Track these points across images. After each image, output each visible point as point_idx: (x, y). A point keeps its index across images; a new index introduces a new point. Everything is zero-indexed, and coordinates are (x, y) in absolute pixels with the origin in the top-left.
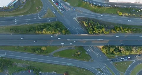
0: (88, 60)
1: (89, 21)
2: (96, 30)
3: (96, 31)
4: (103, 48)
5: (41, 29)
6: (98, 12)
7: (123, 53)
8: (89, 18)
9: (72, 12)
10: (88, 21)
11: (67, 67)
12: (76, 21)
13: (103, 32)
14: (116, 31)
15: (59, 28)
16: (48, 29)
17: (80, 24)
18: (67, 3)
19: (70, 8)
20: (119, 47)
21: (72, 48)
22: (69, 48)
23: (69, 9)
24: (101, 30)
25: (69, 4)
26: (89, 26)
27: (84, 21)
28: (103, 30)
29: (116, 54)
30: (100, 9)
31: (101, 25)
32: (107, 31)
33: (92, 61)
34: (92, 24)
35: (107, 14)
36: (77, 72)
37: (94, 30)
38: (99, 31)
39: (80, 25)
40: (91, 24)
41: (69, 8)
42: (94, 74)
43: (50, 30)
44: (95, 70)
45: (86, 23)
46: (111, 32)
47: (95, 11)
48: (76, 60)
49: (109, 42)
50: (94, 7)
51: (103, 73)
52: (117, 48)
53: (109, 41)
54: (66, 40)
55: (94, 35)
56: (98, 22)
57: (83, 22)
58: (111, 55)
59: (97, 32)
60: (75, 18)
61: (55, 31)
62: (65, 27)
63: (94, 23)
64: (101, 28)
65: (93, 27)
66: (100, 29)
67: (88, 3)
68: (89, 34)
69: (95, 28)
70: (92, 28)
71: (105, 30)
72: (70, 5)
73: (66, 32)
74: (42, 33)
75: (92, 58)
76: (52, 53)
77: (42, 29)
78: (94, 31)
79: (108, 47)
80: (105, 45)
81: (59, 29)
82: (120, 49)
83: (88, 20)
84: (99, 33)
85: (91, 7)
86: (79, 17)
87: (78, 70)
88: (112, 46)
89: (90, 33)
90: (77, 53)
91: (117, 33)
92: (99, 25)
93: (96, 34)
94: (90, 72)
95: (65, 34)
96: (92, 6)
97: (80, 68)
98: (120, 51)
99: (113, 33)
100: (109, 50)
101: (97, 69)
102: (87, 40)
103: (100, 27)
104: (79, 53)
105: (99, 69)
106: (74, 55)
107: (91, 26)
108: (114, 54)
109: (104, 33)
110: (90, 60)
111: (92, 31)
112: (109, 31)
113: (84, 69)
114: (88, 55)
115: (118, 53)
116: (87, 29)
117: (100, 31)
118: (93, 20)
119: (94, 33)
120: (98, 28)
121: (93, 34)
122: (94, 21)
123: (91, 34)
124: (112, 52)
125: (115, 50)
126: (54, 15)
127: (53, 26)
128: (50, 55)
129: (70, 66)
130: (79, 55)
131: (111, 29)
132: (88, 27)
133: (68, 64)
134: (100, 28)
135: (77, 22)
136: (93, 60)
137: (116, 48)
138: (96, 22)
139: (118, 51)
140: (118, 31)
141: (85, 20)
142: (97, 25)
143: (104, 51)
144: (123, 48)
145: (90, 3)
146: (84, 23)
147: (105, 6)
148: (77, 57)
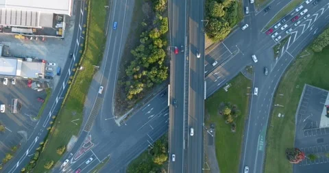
1: (126, 78)
2: (157, 57)
3: (160, 59)
4: (212, 37)
6: (102, 51)
8: (119, 79)
9: (98, 128)
10: (128, 83)
11: (269, 150)
12: (126, 118)
13: (162, 37)
17: (137, 105)
19: (85, 134)
22: (211, 143)
23: (88, 139)
24: (156, 43)
25: (74, 140)
26: (144, 80)
27: (127, 93)
28: (156, 36)
30: (93, 43)
31: (142, 41)
32: (160, 23)
33: (250, 71)
34: (138, 70)
35: (106, 21)
36: (286, 118)
37: (155, 64)
38: (158, 48)
39: (139, 107)
40: (137, 73)
41: (86, 139)
42: (291, 65)
44: (280, 62)
45: (135, 88)
46: (164, 13)
47: (98, 60)
48: (247, 120)
49: (193, 19)
50: (87, 63)
51: (287, 39)
53: (190, 20)
54: (186, 151)
55: (171, 62)
56: (132, 51)
57: (130, 97)
58: (235, 13)
59: (164, 55)
60: (118, 122)
62: (146, 152)
63: (133, 63)
64: (151, 42)
65: (147, 65)
66: (153, 45)
67: (71, 80)
68: (168, 81)
69: (151, 61)
70: (149, 69)
71: (156, 30)
72: (76, 135)
73: (160, 153)
75: (241, 70)
78: (160, 63)
79: (209, 23)
80: (203, 30)
83: (125, 82)
84: (164, 48)
85: (83, 70)
86: (113, 108)
87: (279, 115)
88: (208, 10)
89: (164, 77)
90: (226, 117)
92: (142, 48)
93: (167, 59)
94: (286, 76)
96: (81, 68)
97: (273, 111)
99: (167, 4)
100: (219, 19)
101: (276, 55)
102: (187, 87)
103: (147, 46)
104: (228, 111)
105: (275, 49)
106: (233, 126)
107: (144, 73)
108: (233, 3)
109: (165, 32)
110: (247, 75)
111: (159, 69)
112: (161, 18)
113: (275, 96)
114: (232, 82)
116: (152, 84)
117: (161, 46)
118: (126, 67)
119: (166, 63)
120: (150, 53)
121: (169, 66)
122: (129, 64)
123: (169, 72)
124: (224, 9)
125: (220, 1)
129: (267, 139)
130: (233, 113)
131: (155, 11)
132: (145, 83)
133: (261, 145)
134: (150, 47)
135: (131, 113)
136: (247, 67)
138: (133, 58)
141: (123, 90)
142: (139, 52)
143: (224, 35)
145: (73, 73)
146: (133, 95)
147: (84, 29)
148: (239, 117)
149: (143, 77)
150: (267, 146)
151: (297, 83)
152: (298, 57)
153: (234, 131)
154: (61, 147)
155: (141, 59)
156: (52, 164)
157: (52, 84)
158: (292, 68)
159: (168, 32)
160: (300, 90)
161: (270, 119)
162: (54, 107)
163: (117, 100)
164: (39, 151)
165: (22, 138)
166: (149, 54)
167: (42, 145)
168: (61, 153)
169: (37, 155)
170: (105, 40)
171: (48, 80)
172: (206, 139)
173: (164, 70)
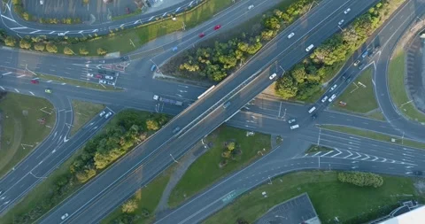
0: (268, 147)
1: (193, 55)
2: (227, 62)
3: (228, 65)
4: (277, 88)
5: (86, 162)
6: (199, 23)
7: (331, 63)
8: (189, 51)
9: (138, 66)
11: (229, 208)
12: (162, 78)
13: (246, 55)
14: (275, 29)
15: (132, 124)
16: (105, 148)
17: (180, 78)
18: (108, 55)
19: (126, 59)
20: (312, 57)
21: (202, 147)
22: (195, 154)
23: (125, 64)
24: (237, 52)
25: (116, 55)
26: (202, 66)
27: (183, 63)
28: (242, 48)
29: (317, 78)
30: (199, 12)
31: (230, 43)
32: (253, 43)
33: (278, 141)
34: (207, 56)
35: (225, 8)
36: (266, 201)
37: (221, 65)
38: (235, 57)
39: (180, 81)
40: (204, 58)
41: (125, 62)
42: (311, 170)
43: (112, 148)
44: (306, 159)
45: (191, 65)
46: (263, 41)
47: (191, 25)
50: (182, 20)
51: (330, 150)
52: (309, 65)
54: (174, 139)
55: (232, 75)
56: (217, 42)
57: (181, 67)
58: (311, 92)
59: (233, 64)
60: (155, 75)
61: (127, 139)
62: (148, 113)
63: (209, 49)
64: (236, 48)
65: (215, 60)
66: (234, 52)
67: (160, 19)
68: (216, 83)
69: (221, 59)
70: (213, 63)
71: (246, 45)
72: (121, 54)
73: (157, 120)
74: (99, 171)
75: (273, 134)
76: (163, 204)
77: (90, 161)
78: (225, 67)
81: (134, 127)
82: (316, 60)
83: (190, 56)
84: (239, 61)
85: (174, 21)
86: (164, 63)
87: (264, 193)
88: (294, 68)
89: (217, 78)
90: (227, 149)
91: (280, 31)
92: (224, 46)
93: (232, 69)
94: (298, 173)
95: (160, 126)
97: (264, 185)
98: (321, 65)
99: (272, 38)
100: (294, 81)
101: (309, 151)
102: (224, 101)
103: (228, 49)
104: (231, 147)
105: (312, 146)
106: (224, 162)
107: (208, 62)
108: (316, 83)
109: (251, 52)
110: (273, 142)
111: (219, 70)
112: (258, 40)
113: (276, 177)
114: (258, 134)
115: (321, 72)
116: (204, 75)
117: (238, 57)
118: (201, 48)
119: (228, 72)
120: (226, 53)
121: (228, 75)
122: (205, 48)
123: (223, 79)
124: (305, 80)
125: (308, 72)
126: (96, 106)
127: (114, 132)
128: (160, 214)
129: (236, 199)
130: (234, 152)
131: (260, 33)
132: (201, 69)
133: (228, 198)
134: (231, 51)
135: (170, 79)
136: (279, 137)
137: (306, 66)
138: (213, 47)
139: (318, 68)
140: (278, 26)
141: (184, 59)
142: (221, 48)
143: (287, 94)
144: (320, 51)
146: (185, 68)
148: (235, 161)
149: (204, 64)
150: (230, 204)
151: (302, 186)
152: (322, 170)
153: (220, 166)
154: (104, 49)
155: (216, 52)
156: (86, 53)
157: (146, 10)
158: (310, 173)
159: (252, 55)
160: (299, 193)
161: (254, 188)
162: (130, 24)
163: (171, 62)
164: (89, 38)
165: (89, 20)
166: (224, 55)
167: (94, 37)
168: (99, 53)
169: (85, 38)
170: (208, 18)
171: (146, 5)
172: (196, 147)
173: (222, 74)
